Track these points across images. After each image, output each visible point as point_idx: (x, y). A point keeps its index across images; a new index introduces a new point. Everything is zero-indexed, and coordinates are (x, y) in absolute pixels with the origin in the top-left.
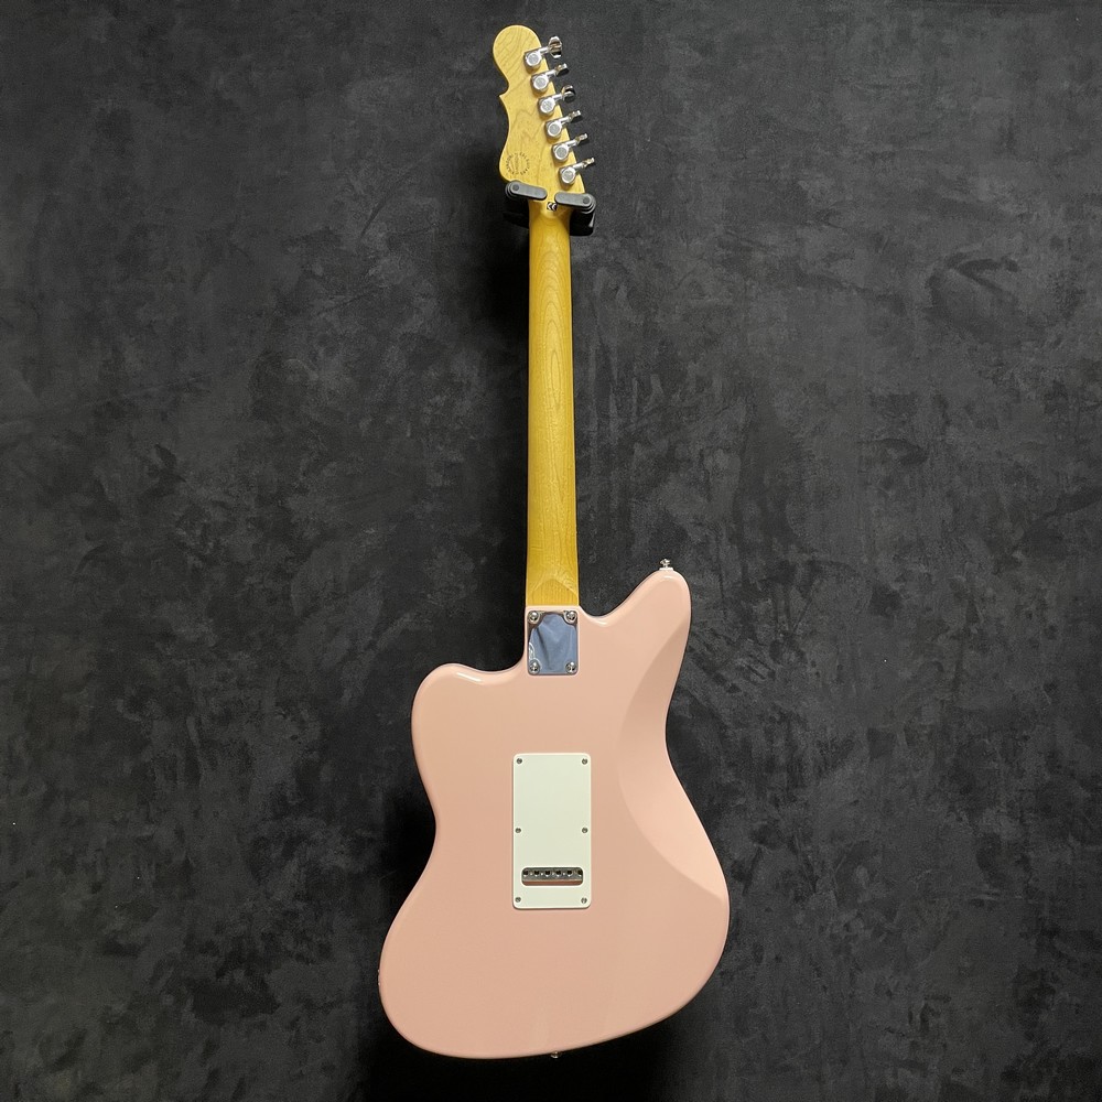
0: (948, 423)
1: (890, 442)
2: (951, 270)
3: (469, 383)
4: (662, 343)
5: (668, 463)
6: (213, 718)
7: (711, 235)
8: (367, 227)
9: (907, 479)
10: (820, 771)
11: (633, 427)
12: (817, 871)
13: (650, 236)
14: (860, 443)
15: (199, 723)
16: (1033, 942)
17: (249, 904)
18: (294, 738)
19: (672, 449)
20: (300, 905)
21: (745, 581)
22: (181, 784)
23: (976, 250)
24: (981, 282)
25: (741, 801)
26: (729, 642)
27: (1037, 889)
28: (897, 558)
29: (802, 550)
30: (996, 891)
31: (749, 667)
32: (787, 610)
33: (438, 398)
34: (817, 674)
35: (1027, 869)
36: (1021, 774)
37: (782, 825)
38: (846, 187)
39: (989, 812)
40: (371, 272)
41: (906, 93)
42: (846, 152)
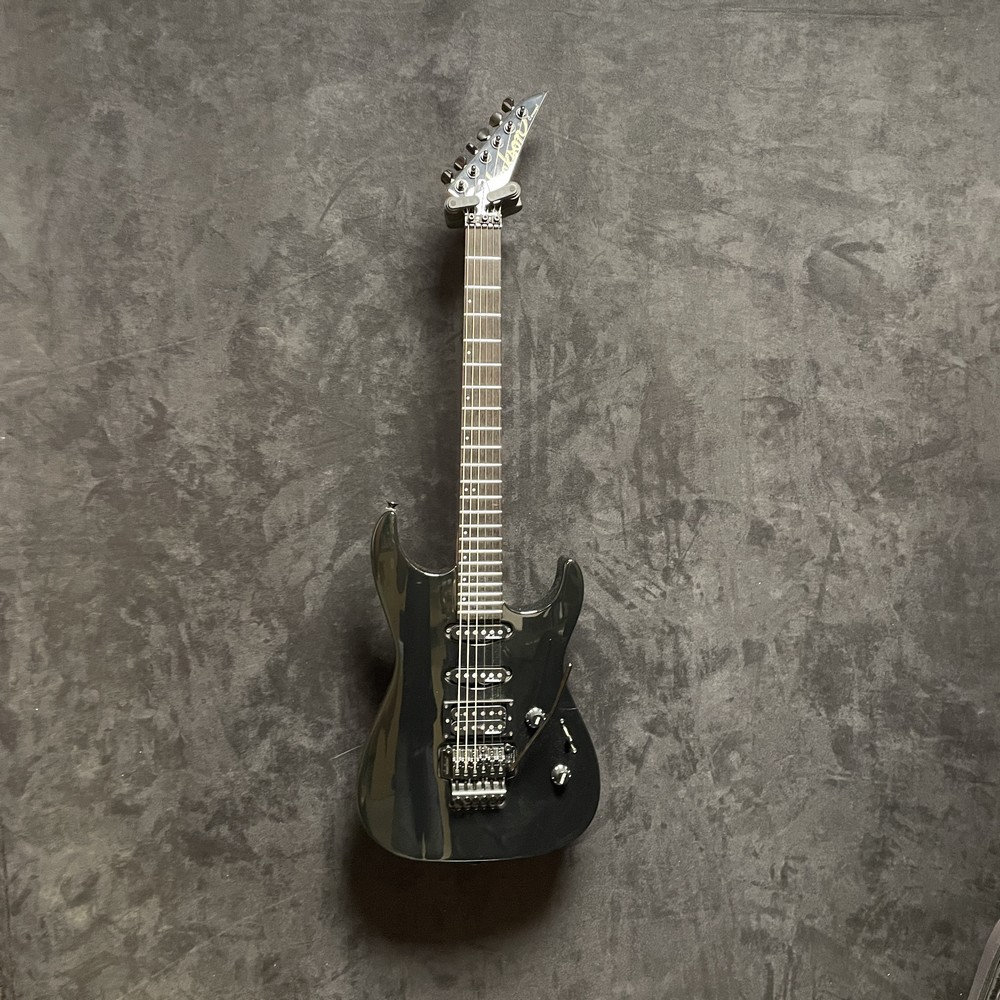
0: (819, 383)
1: (770, 399)
2: (826, 252)
3: (411, 346)
4: (576, 315)
5: (579, 417)
6: (200, 623)
7: (619, 221)
8: (324, 215)
9: (782, 431)
10: (702, 674)
11: (550, 386)
12: (697, 756)
13: (567, 222)
14: (744, 400)
15: (188, 627)
16: (877, 815)
17: (231, 774)
18: (267, 641)
19: (583, 405)
20: (272, 776)
21: (643, 516)
22: (175, 677)
23: (849, 235)
24: (852, 261)
25: (635, 698)
26: (629, 568)
27: (881, 772)
28: (773, 497)
29: (692, 490)
30: (848, 772)
31: (645, 588)
32: (678, 540)
33: (385, 360)
34: (702, 594)
35: (873, 756)
36: (872, 677)
37: (669, 717)
38: (737, 178)
39: (844, 709)
40: (329, 253)
41: (792, 95)
42: (737, 148)
